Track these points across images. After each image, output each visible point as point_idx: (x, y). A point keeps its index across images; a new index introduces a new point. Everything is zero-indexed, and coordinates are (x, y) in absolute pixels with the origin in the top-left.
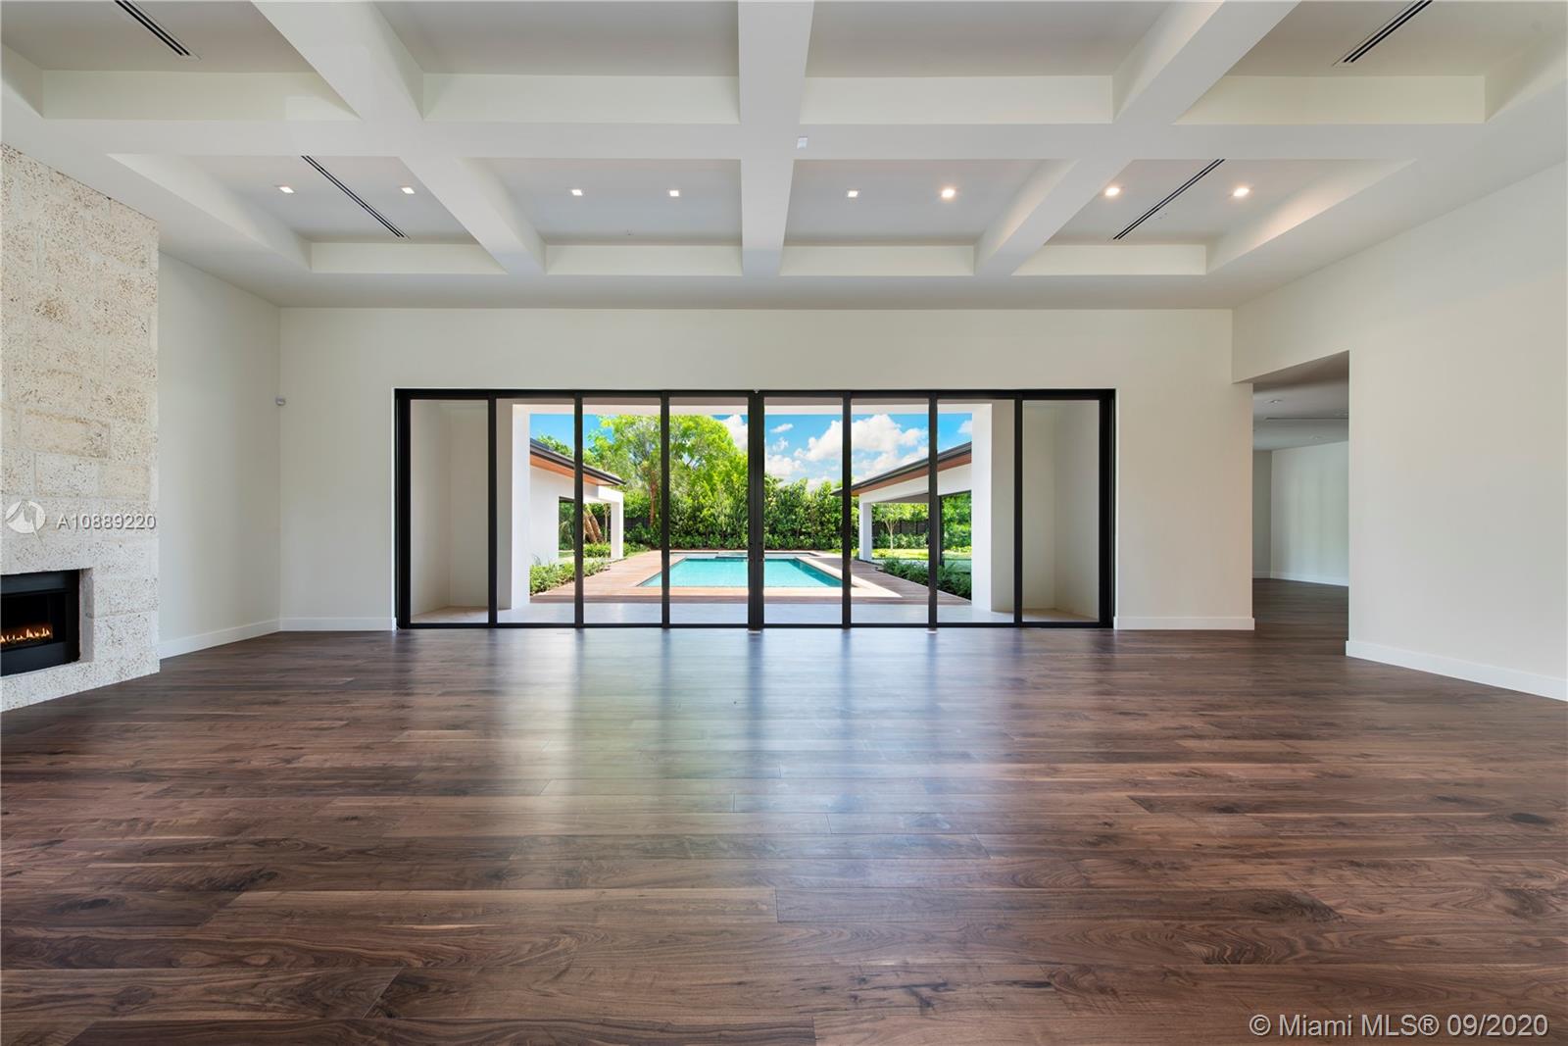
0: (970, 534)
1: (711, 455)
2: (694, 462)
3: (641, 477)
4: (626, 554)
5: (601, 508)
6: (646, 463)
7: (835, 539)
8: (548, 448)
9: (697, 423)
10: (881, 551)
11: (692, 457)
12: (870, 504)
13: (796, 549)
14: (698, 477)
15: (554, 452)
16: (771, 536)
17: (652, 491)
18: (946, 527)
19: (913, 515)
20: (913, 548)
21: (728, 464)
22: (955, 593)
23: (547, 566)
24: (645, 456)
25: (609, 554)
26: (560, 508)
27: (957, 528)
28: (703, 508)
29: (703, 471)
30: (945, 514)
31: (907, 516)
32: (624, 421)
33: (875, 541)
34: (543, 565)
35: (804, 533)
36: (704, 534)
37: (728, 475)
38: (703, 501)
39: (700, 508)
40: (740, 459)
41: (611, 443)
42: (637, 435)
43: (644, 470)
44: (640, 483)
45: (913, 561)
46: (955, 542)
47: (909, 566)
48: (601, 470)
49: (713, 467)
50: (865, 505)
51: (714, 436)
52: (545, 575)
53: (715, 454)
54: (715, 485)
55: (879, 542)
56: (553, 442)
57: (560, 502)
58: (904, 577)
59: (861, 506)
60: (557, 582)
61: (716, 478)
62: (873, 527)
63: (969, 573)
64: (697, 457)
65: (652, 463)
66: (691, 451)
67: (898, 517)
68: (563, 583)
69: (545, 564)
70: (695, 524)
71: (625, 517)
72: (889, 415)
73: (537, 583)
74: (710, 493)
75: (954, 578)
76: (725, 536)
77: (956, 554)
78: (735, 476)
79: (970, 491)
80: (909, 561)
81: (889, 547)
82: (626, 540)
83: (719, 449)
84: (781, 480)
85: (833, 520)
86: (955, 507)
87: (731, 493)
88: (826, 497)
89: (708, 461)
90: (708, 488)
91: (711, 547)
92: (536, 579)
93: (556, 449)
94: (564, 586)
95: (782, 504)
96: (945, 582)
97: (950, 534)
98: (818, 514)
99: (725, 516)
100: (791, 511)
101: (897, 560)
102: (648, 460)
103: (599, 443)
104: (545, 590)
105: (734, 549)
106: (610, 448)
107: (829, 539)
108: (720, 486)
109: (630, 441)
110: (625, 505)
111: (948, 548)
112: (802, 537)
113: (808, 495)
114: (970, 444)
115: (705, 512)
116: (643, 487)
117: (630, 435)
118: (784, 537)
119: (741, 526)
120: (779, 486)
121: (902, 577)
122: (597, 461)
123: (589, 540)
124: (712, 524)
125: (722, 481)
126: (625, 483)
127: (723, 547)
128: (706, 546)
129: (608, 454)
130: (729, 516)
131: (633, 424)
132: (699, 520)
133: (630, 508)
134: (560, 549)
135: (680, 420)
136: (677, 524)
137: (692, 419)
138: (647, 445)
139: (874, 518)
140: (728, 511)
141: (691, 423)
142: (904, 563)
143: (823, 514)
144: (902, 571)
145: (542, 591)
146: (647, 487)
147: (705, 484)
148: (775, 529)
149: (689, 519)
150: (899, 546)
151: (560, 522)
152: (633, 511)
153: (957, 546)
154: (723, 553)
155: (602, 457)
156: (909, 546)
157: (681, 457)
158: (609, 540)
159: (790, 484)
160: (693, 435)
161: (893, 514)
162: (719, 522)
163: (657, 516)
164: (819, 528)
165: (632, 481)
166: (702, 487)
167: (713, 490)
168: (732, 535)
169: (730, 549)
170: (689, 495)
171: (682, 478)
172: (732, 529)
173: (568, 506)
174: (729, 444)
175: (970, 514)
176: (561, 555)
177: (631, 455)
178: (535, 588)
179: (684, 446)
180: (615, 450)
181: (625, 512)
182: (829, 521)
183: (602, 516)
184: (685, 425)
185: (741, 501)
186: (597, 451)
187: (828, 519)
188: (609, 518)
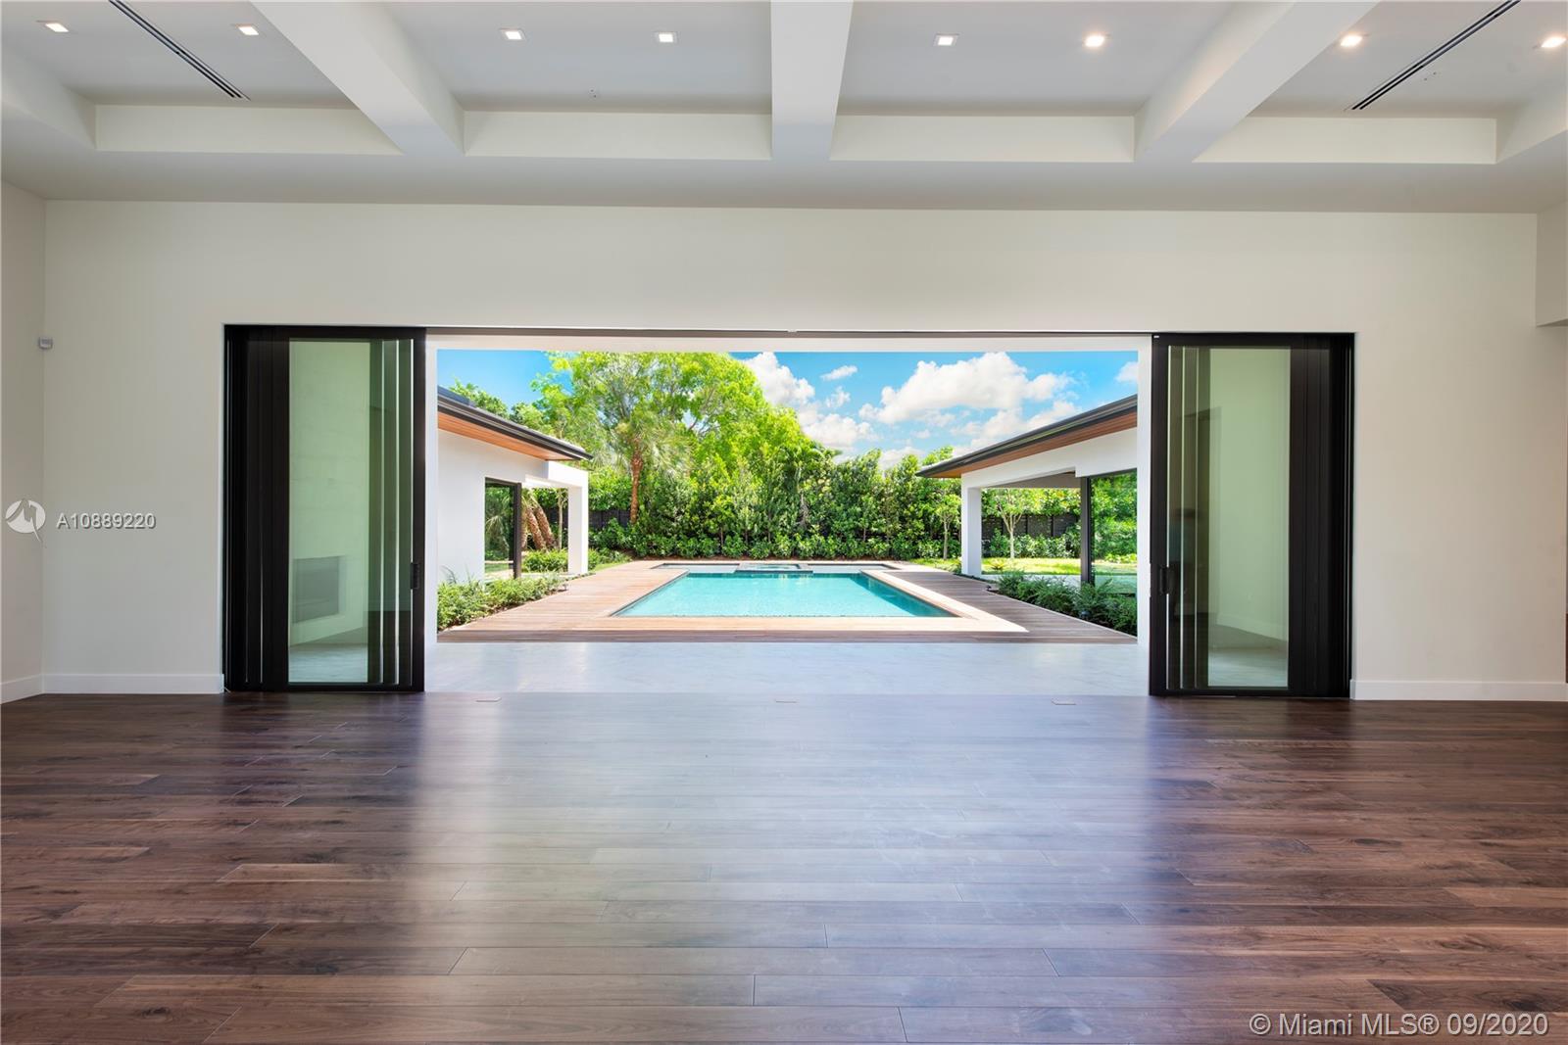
0: (1135, 535)
1: (728, 414)
2: (700, 425)
3: (616, 448)
4: (592, 566)
5: (552, 496)
6: (624, 426)
7: (924, 543)
8: (467, 402)
9: (706, 366)
10: (996, 561)
11: (698, 417)
12: (978, 489)
13: (862, 558)
14: (707, 447)
15: (478, 409)
16: (822, 539)
17: (634, 468)
18: (1097, 524)
19: (1046, 506)
20: (1047, 556)
21: (755, 428)
22: (1111, 626)
23: (467, 585)
24: (623, 415)
25: (566, 567)
26: (486, 495)
27: (1114, 526)
28: (715, 495)
29: (715, 438)
30: (1095, 505)
31: (1037, 508)
32: (589, 361)
33: (986, 546)
34: (460, 583)
35: (875, 535)
36: (717, 535)
37: (755, 444)
38: (715, 485)
39: (710, 496)
40: (773, 419)
41: (569, 394)
42: (611, 383)
43: (621, 436)
44: (615, 457)
45: (1046, 577)
46: (1112, 548)
47: (1040, 585)
48: (552, 437)
49: (730, 433)
50: (970, 489)
51: (733, 384)
52: (462, 599)
53: (733, 412)
54: (734, 459)
55: (993, 548)
56: (476, 392)
57: (487, 486)
58: (1032, 601)
59: (964, 492)
60: (483, 610)
61: (736, 449)
62: (983, 524)
63: (1133, 595)
64: (705, 417)
65: (634, 425)
66: (696, 408)
67: (1022, 509)
68: (491, 612)
69: (463, 582)
70: (702, 520)
71: (590, 510)
72: (1007, 353)
73: (450, 611)
74: (726, 474)
75: (1109, 602)
76: (750, 539)
77: (1113, 565)
78: (765, 448)
79: (1135, 470)
80: (1040, 577)
81: (1008, 555)
82: (592, 545)
83: (740, 404)
84: (838, 453)
85: (920, 514)
86: (1112, 495)
87: (760, 473)
88: (909, 478)
89: (723, 423)
90: (723, 464)
91: (728, 556)
92: (448, 606)
93: (481, 404)
94: (494, 616)
95: (841, 489)
96: (1095, 609)
97: (1103, 536)
98: (896, 504)
99: (750, 507)
100: (854, 501)
101: (1021, 575)
102: (627, 421)
103: (549, 394)
104: (463, 622)
105: (764, 559)
106: (567, 403)
107: (915, 544)
108: (742, 462)
109: (597, 392)
110: (591, 491)
111: (1101, 556)
112: (871, 541)
113: (883, 474)
114: (1135, 397)
115: (718, 501)
116: (620, 463)
117: (599, 382)
118: (844, 540)
119: (775, 523)
120: (836, 462)
121: (1029, 602)
122: (546, 423)
123: (533, 544)
124: (730, 521)
125: (746, 454)
126: (591, 457)
127: (746, 555)
128: (719, 554)
129: (565, 412)
130: (757, 509)
131: (603, 365)
132: (709, 513)
133: (598, 496)
134: (487, 558)
135: (679, 360)
136: (673, 520)
137: (697, 358)
138: (627, 398)
139: (984, 510)
140: (755, 500)
141: (696, 365)
142: (1031, 580)
143: (904, 505)
144: (1030, 592)
145: (457, 623)
146: (626, 463)
147: (718, 458)
148: (829, 527)
149: (693, 512)
150: (1024, 554)
151: (488, 517)
152: (604, 500)
153: (1114, 554)
154: (746, 565)
155: (554, 417)
156: (1040, 554)
157: (680, 417)
158: (565, 545)
159: (853, 458)
160: (700, 382)
161: (1014, 505)
162: (740, 517)
163: (642, 507)
164: (898, 526)
165: (602, 454)
166: (714, 463)
167: (730, 468)
168: (761, 537)
169: (758, 559)
170: (692, 475)
171: (682, 449)
172: (762, 528)
173: (499, 491)
174: (756, 397)
175: (1135, 504)
176: (488, 568)
177: (601, 414)
178: (447, 620)
179: (684, 399)
180: (575, 405)
181: (591, 501)
182: (914, 516)
183: (553, 507)
184: (686, 367)
185: (775, 484)
186: (546, 406)
187: (913, 513)
188: (566, 511)
